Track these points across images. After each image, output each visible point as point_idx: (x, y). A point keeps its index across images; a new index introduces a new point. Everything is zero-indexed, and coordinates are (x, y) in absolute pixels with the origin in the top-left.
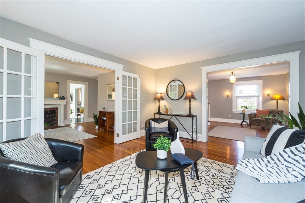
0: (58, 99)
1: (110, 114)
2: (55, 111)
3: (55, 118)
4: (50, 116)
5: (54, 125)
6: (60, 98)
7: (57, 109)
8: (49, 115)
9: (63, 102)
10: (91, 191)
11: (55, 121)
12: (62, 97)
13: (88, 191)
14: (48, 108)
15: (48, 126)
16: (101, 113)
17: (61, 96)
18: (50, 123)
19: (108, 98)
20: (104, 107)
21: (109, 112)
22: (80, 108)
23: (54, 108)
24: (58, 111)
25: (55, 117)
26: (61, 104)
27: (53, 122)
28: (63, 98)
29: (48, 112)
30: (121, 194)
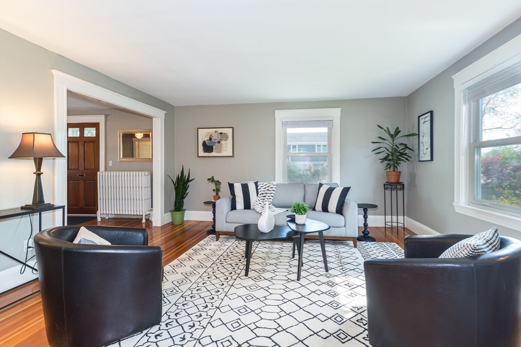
10: (357, 321)
13: (361, 324)
30: (330, 318)
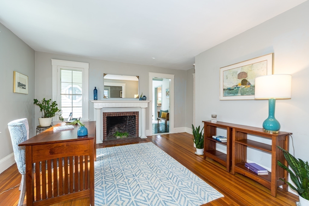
0: (139, 99)
1: (238, 132)
2: (135, 116)
3: (136, 126)
4: (130, 123)
5: (134, 135)
6: (141, 98)
7: (137, 113)
8: (129, 121)
9: (144, 103)
11: (136, 130)
12: (143, 96)
14: (127, 112)
15: (128, 136)
16: (208, 125)
17: (141, 96)
18: (130, 132)
19: (225, 96)
20: (214, 114)
21: (236, 129)
22: (161, 111)
23: (134, 113)
24: (138, 117)
25: (136, 124)
26: (142, 107)
27: (133, 131)
28: (144, 98)
29: (128, 117)
